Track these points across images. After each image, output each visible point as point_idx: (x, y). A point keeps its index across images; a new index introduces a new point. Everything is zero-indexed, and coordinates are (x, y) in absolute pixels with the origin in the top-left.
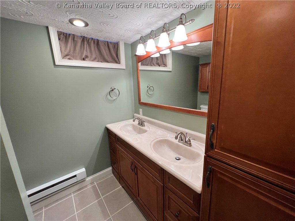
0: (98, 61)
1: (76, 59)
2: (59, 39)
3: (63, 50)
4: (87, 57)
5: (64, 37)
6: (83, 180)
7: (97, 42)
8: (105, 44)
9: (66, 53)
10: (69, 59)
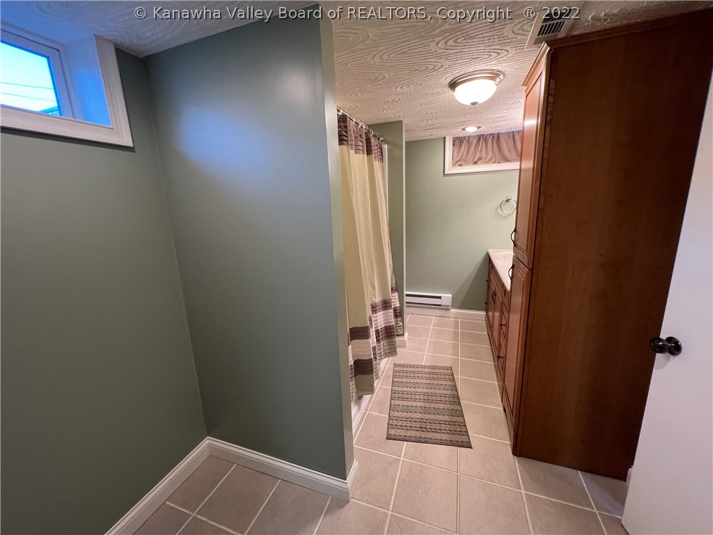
0: (494, 162)
1: (467, 164)
2: (454, 145)
3: (455, 156)
4: (480, 159)
5: (458, 141)
6: (446, 308)
7: (497, 137)
8: (509, 136)
9: (457, 159)
10: (460, 165)
